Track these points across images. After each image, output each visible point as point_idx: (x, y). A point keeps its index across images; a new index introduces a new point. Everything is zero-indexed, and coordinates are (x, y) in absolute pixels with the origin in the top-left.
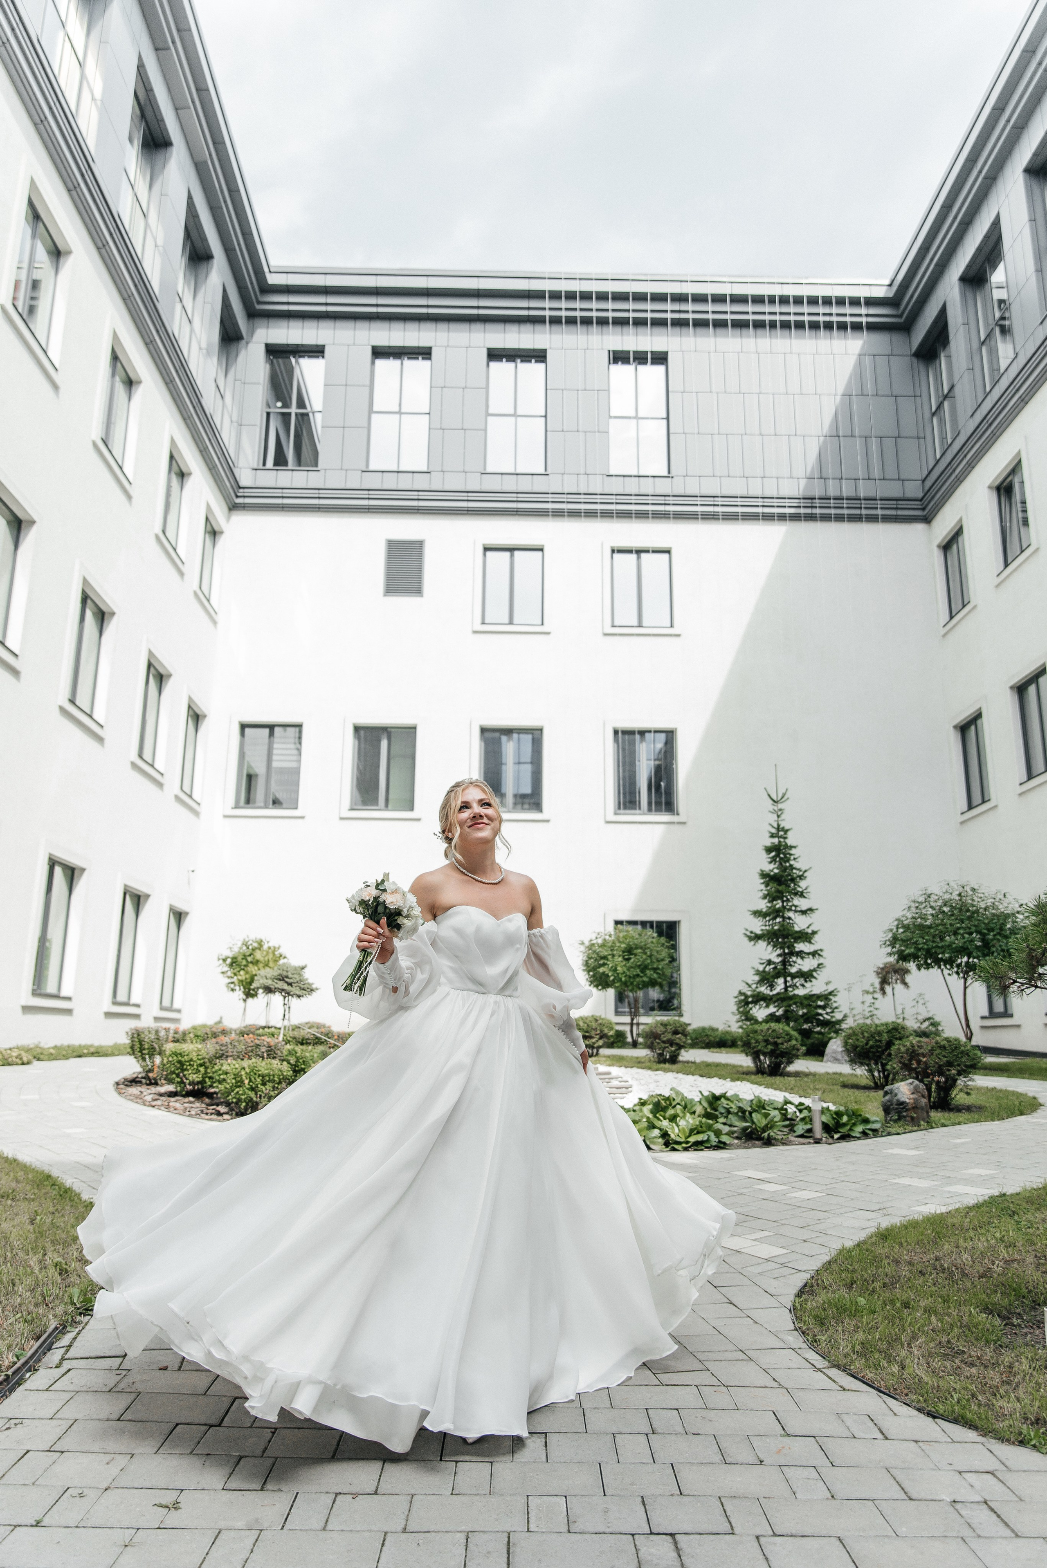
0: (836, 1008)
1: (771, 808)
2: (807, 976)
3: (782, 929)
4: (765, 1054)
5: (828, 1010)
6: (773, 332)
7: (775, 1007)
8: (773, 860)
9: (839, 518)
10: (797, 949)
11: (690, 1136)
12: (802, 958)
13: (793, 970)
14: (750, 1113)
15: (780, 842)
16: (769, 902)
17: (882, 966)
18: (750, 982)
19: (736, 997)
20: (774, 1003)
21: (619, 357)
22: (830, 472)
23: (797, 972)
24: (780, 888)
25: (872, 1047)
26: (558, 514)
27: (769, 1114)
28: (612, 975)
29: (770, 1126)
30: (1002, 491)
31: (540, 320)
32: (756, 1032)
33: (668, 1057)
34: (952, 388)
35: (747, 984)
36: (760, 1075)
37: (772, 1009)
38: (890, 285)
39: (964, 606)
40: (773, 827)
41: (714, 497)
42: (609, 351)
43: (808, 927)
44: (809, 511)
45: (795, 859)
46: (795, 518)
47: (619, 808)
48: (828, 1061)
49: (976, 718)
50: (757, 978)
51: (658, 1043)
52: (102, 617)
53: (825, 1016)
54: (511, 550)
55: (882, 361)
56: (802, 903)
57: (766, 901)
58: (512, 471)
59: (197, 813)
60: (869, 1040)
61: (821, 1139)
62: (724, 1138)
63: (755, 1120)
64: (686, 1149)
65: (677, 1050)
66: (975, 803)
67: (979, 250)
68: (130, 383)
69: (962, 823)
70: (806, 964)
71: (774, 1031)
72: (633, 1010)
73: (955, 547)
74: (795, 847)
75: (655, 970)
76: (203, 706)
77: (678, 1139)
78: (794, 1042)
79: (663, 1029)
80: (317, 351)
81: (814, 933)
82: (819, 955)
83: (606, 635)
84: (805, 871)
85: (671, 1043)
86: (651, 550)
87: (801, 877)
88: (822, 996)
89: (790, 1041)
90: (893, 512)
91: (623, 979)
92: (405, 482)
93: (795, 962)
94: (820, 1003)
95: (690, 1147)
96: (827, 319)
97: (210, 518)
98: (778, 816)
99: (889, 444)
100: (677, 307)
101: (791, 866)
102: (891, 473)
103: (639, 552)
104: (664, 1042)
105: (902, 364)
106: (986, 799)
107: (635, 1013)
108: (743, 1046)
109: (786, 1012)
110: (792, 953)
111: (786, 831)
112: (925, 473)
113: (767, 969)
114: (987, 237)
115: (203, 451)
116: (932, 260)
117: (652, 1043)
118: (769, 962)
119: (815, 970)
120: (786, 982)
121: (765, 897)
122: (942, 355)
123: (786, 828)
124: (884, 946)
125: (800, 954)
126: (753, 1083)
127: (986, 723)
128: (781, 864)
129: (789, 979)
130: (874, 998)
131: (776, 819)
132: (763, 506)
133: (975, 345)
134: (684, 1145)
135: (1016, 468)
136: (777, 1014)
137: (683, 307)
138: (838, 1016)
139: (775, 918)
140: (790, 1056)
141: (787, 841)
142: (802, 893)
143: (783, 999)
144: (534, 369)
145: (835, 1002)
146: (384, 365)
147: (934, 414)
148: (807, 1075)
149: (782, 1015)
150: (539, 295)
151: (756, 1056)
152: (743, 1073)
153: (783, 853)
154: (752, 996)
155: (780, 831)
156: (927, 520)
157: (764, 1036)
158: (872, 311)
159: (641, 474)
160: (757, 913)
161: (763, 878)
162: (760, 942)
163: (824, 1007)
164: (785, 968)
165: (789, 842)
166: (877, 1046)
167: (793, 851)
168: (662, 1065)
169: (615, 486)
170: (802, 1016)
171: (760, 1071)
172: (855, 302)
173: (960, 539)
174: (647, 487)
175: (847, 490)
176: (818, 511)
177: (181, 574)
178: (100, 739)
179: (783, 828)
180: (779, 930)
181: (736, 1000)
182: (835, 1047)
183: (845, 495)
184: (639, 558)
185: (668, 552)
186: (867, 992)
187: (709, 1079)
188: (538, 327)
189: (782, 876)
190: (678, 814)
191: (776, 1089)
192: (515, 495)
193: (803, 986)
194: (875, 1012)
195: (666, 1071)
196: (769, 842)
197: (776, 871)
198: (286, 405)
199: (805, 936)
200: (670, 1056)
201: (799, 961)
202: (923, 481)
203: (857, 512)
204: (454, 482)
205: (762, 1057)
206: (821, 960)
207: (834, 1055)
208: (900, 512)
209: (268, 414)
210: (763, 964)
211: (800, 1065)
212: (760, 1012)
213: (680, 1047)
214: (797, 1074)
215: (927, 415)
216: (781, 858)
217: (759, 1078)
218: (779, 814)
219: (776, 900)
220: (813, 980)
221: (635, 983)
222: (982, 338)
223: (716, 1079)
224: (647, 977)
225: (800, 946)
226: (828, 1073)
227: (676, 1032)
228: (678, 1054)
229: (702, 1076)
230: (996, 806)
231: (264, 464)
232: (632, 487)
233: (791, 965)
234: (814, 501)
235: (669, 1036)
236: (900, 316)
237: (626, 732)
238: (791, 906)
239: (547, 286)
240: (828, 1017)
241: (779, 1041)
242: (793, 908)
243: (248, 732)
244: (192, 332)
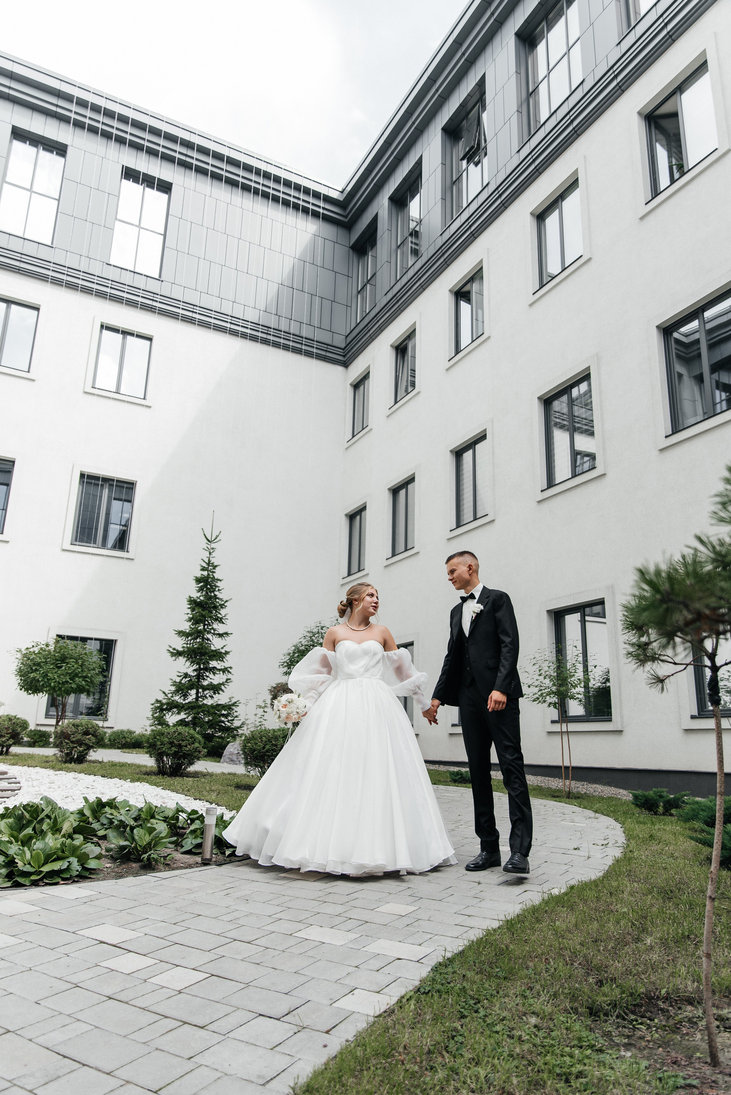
0: (236, 717)
1: (205, 546)
2: (216, 689)
3: (200, 647)
4: (167, 755)
5: (230, 718)
6: (255, 197)
7: (185, 714)
8: (201, 589)
9: (286, 348)
10: (211, 666)
11: (45, 863)
12: (214, 674)
13: (205, 683)
14: (132, 828)
15: (208, 574)
16: (193, 624)
17: (275, 686)
18: (167, 692)
19: (153, 704)
20: (185, 710)
21: (130, 174)
22: (284, 311)
23: (208, 685)
24: (204, 613)
25: (267, 751)
26: (57, 282)
27: (155, 829)
28: (42, 681)
29: (154, 844)
30: (399, 351)
31: (65, 119)
32: (163, 734)
33: (75, 757)
34: (374, 275)
35: (164, 693)
36: (160, 776)
37: (183, 716)
38: (342, 192)
39: (363, 429)
40: (204, 562)
41: (194, 305)
42: (123, 166)
43: (222, 648)
44: (265, 336)
45: (219, 590)
46: (254, 338)
47: (76, 541)
48: (225, 761)
49: (362, 510)
50: (173, 688)
51: (67, 743)
53: (227, 723)
54: (9, 302)
55: (329, 245)
56: (220, 628)
57: (191, 623)
58: (21, 235)
60: (266, 745)
61: (210, 860)
62: (92, 864)
63: (136, 838)
64: (35, 884)
65: (85, 750)
66: (352, 572)
67: (405, 180)
69: (342, 585)
70: (217, 679)
71: (180, 734)
72: (60, 714)
73: (362, 388)
74: (220, 580)
75: (84, 678)
77: (28, 868)
78: (197, 745)
79: (74, 729)
81: (227, 653)
82: (229, 672)
83: (86, 393)
84: (227, 601)
85: (80, 743)
86: (135, 333)
87: (222, 606)
88: (227, 706)
89: (193, 743)
90: (323, 353)
91: (52, 684)
93: (207, 677)
94: (223, 712)
95: (41, 879)
96: (296, 201)
98: (210, 553)
99: (327, 304)
100: (184, 150)
101: (215, 595)
102: (326, 325)
103: (125, 333)
104: (73, 742)
105: (342, 251)
106: (361, 569)
107: (61, 716)
108: (148, 748)
109: (194, 718)
110: (207, 669)
111: (215, 567)
112: (348, 331)
113: (183, 682)
114: (411, 172)
116: (373, 180)
117: (61, 743)
118: (186, 675)
119: (223, 684)
120: (197, 693)
121: (190, 620)
122: (370, 254)
123: (215, 564)
124: (281, 667)
125: (213, 670)
126: (152, 784)
127: (368, 514)
128: (207, 593)
129: (200, 690)
130: (264, 712)
131: (208, 556)
132: (231, 323)
133: (394, 247)
134: (34, 877)
135: (411, 335)
136: (187, 720)
137: (190, 153)
138: (237, 723)
139: (196, 639)
140: (192, 758)
141: (214, 574)
142: (221, 619)
143: (192, 707)
144: (54, 159)
145: (236, 712)
147: (359, 292)
148: (204, 775)
149: (191, 721)
150: (68, 98)
151: (159, 758)
152: (145, 774)
153: (210, 585)
154: (167, 704)
155: (210, 566)
156: (346, 365)
157: (169, 739)
158: (327, 207)
159: (136, 271)
160: (181, 633)
161: (189, 604)
162: (180, 658)
163: (226, 716)
164: (199, 681)
165: (216, 576)
166: (272, 750)
167: (219, 584)
168: (68, 765)
169: (112, 274)
170: (207, 722)
171: (161, 772)
172: (317, 195)
173: (366, 382)
174: (140, 282)
175: (294, 328)
176: (271, 338)
179: (213, 563)
180: (198, 648)
181: (152, 706)
182: (232, 750)
183: (292, 332)
184: (124, 339)
185: (150, 339)
186: (260, 707)
187: (110, 779)
189: (206, 603)
190: (128, 552)
191: (173, 791)
192: (20, 255)
193: (212, 697)
194: (264, 722)
195: (68, 770)
196: (199, 574)
197: (202, 598)
199: (219, 655)
200: (77, 756)
201: (211, 676)
202: (347, 337)
203: (299, 346)
205: (165, 758)
206: (230, 676)
207: (230, 757)
208: (328, 354)
210: (180, 676)
211: (200, 766)
212: (172, 718)
213: (89, 748)
214: (196, 775)
215: (355, 292)
216: (208, 589)
217: (159, 779)
218: (211, 551)
219: (199, 624)
220: (220, 692)
221: (63, 689)
222: (399, 244)
223: (116, 780)
224: (76, 684)
225: (213, 664)
226: (223, 774)
227: (86, 733)
228: (87, 754)
229: (103, 776)
230: (368, 574)
232: (127, 278)
233: (204, 679)
234: (269, 329)
235: (79, 737)
236: (346, 217)
237: (91, 477)
238: (211, 629)
239: (77, 93)
240: (229, 724)
241: (183, 743)
242: (212, 631)
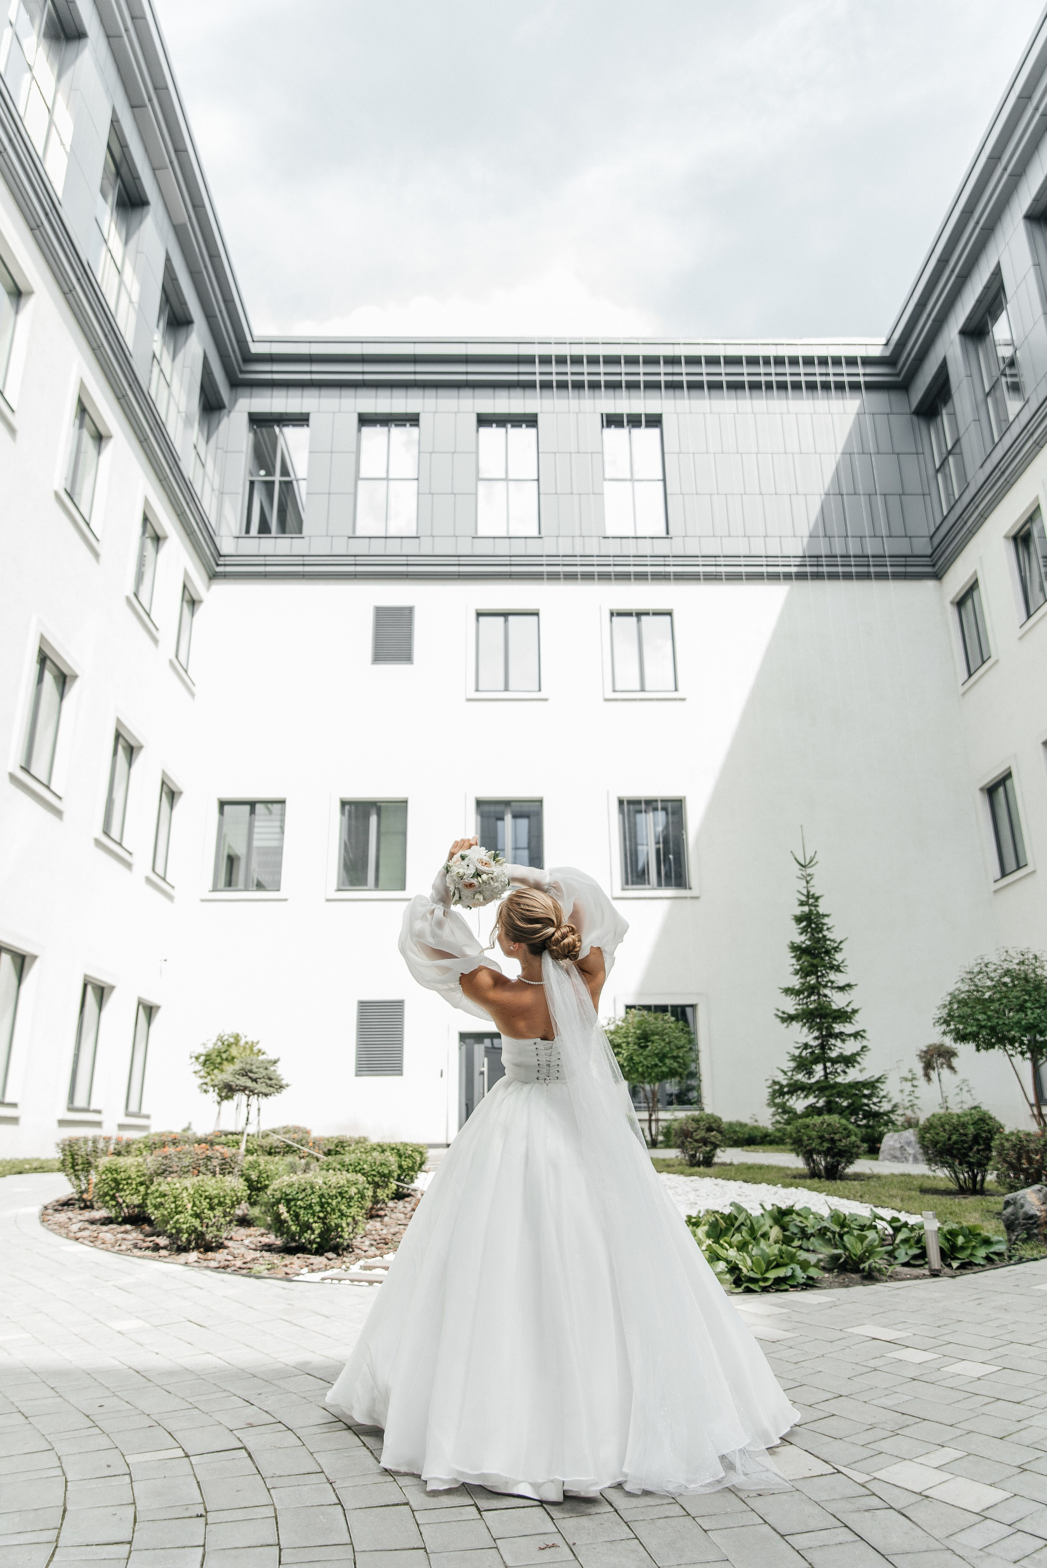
0: (884, 1097)
1: (799, 873)
2: (849, 1061)
3: (819, 1007)
4: (819, 1153)
5: (875, 1100)
6: (769, 393)
7: (815, 1097)
8: (804, 931)
9: (848, 576)
10: (837, 1031)
11: (767, 1270)
12: (843, 1041)
13: (833, 1054)
14: (841, 1236)
15: (810, 910)
16: (801, 978)
17: (925, 1049)
18: (786, 1069)
19: (769, 1087)
20: (814, 1092)
21: (613, 421)
22: (835, 529)
23: (838, 1057)
24: (815, 962)
25: (955, 1143)
26: (553, 577)
27: (866, 1237)
28: (628, 1065)
29: (870, 1252)
30: (1019, 541)
31: (530, 385)
32: (808, 1126)
33: (701, 1159)
34: (957, 442)
35: (783, 1071)
36: (816, 1179)
37: (811, 1100)
38: (886, 344)
39: (984, 662)
40: (804, 895)
41: (715, 557)
42: (602, 414)
43: (847, 1006)
44: (815, 569)
45: (828, 929)
46: (801, 577)
47: (627, 883)
48: (885, 1159)
49: (1006, 777)
50: (793, 1064)
51: (690, 1143)
52: (63, 680)
53: (872, 1106)
54: (505, 615)
55: (881, 420)
56: (839, 979)
57: (798, 976)
58: (505, 535)
59: (170, 898)
60: (952, 1134)
62: (813, 1272)
63: (848, 1246)
64: (765, 1290)
65: (711, 1150)
66: (1008, 870)
67: (979, 301)
68: (100, 438)
69: (996, 892)
70: (850, 1047)
71: (829, 1125)
72: (651, 1105)
73: (969, 603)
74: (828, 916)
75: (675, 1058)
76: (178, 782)
77: (752, 1274)
78: (853, 1138)
79: (695, 1125)
80: (301, 420)
81: (854, 1012)
82: (862, 1037)
83: (606, 700)
84: (841, 942)
85: (705, 1142)
86: (651, 612)
87: (836, 949)
88: (869, 1083)
89: (848, 1136)
90: (902, 569)
91: (640, 1070)
92: (393, 547)
93: (835, 1046)
94: (866, 1092)
95: (770, 1286)
96: (824, 378)
97: (189, 586)
98: (808, 882)
99: (894, 501)
100: (670, 369)
101: (824, 936)
102: (898, 530)
103: (639, 614)
104: (696, 1141)
105: (901, 422)
106: (1022, 864)
107: (653, 1107)
108: (793, 1143)
109: (829, 1103)
110: (831, 1035)
111: (817, 899)
112: (933, 530)
113: (804, 1054)
114: (987, 288)
115: (181, 516)
116: (929, 315)
117: (683, 1143)
118: (806, 1046)
119: (858, 1054)
120: (825, 1068)
121: (797, 972)
122: (944, 412)
123: (817, 895)
124: (937, 1024)
125: (840, 1035)
126: (810, 1189)
127: (1018, 783)
128: (813, 935)
129: (828, 1064)
130: (913, 1086)
131: (805, 884)
132: (767, 565)
133: (980, 396)
134: (762, 1284)
135: (1034, 515)
136: (818, 1105)
137: (676, 369)
138: (886, 1107)
139: (809, 996)
140: (850, 1156)
141: (818, 909)
142: (838, 966)
143: (822, 1088)
144: (525, 434)
145: (882, 1090)
146: (371, 433)
147: (938, 471)
148: (870, 1177)
149: (824, 1106)
150: (529, 360)
151: (808, 1155)
152: (795, 1177)
153: (815, 923)
154: (789, 1085)
155: (810, 899)
156: (937, 576)
157: (818, 1132)
158: (869, 370)
159: (639, 535)
160: (788, 991)
161: (792, 952)
162: (794, 1023)
163: (869, 1097)
164: (824, 1053)
165: (821, 910)
166: (962, 1141)
167: (826, 920)
168: (696, 1169)
169: (613, 548)
170: (848, 1107)
171: (814, 1174)
172: (851, 361)
173: (975, 594)
174: (645, 548)
175: (853, 548)
176: (825, 569)
177: (155, 641)
178: (58, 813)
179: (813, 895)
180: (816, 1009)
181: (770, 1090)
182: (891, 1143)
183: (852, 553)
184: (639, 621)
185: (669, 614)
186: (906, 1080)
187: (755, 1186)
188: (529, 392)
189: (815, 949)
190: (690, 888)
191: (841, 1197)
192: (508, 558)
193: (845, 1072)
194: (916, 1101)
195: (702, 1175)
196: (799, 911)
197: (808, 943)
198: (270, 473)
199: (844, 1016)
200: (704, 1157)
201: (839, 1043)
202: (931, 537)
203: (865, 569)
204: (444, 547)
205: (815, 1157)
206: (865, 1043)
207: (891, 1152)
208: (909, 569)
209: (252, 483)
210: (799, 1048)
211: (861, 1166)
212: (799, 1104)
213: (716, 1146)
214: (857, 1177)
215: (931, 472)
216: (812, 929)
217: (815, 1182)
218: (808, 880)
219: (810, 976)
220: (855, 1064)
221: (653, 1075)
222: (987, 389)
223: (764, 1185)
224: (667, 1067)
225: (838, 1028)
226: (893, 1175)
227: (710, 1129)
228: (713, 1156)
229: (746, 1181)
230: (1034, 872)
231: (248, 531)
232: (630, 548)
233: (830, 1049)
234: (820, 559)
235: (702, 1134)
236: (898, 375)
237: (631, 802)
238: (827, 982)
239: (537, 351)
240: (876, 1108)
241: (837, 1137)
242: (829, 984)
243: (227, 808)
244: (170, 394)
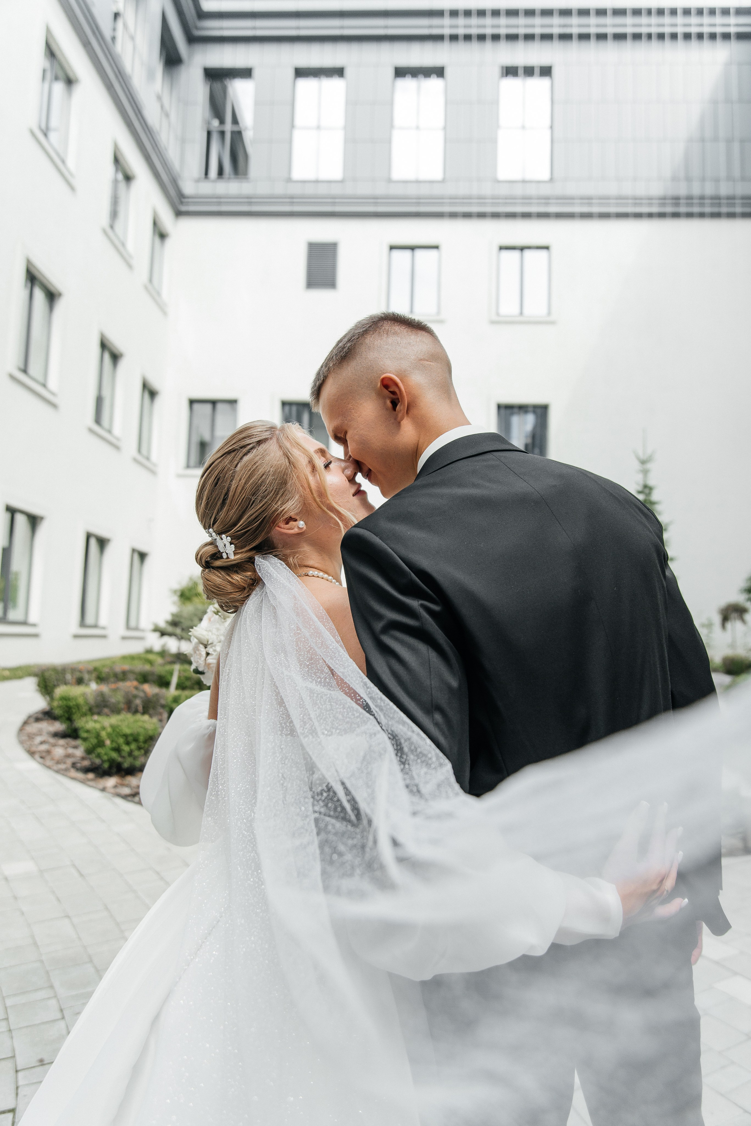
1: (639, 468)
6: (648, 44)
9: (702, 215)
17: (725, 606)
21: (510, 71)
22: (695, 173)
26: (453, 216)
31: (439, 38)
41: (590, 198)
42: (503, 66)
44: (674, 209)
46: (662, 215)
52: (51, 296)
54: (412, 248)
55: (746, 70)
58: (414, 179)
59: (153, 472)
68: (69, 81)
74: (659, 503)
76: (155, 383)
80: (246, 73)
83: (491, 322)
86: (533, 247)
92: (322, 190)
96: (699, 29)
97: (158, 221)
98: (645, 475)
100: (563, 21)
103: (522, 249)
111: (652, 489)
115: (148, 158)
123: (652, 486)
131: (644, 478)
132: (633, 206)
137: (568, 21)
141: (652, 497)
144: (434, 83)
146: (305, 84)
150: (439, 13)
155: (645, 489)
158: (740, 21)
159: (526, 179)
165: (654, 499)
167: (657, 507)
169: (503, 190)
172: (725, 12)
174: (531, 191)
175: (709, 190)
176: (682, 209)
177: (130, 266)
178: (54, 406)
179: (650, 485)
183: (707, 194)
184: (522, 254)
185: (548, 248)
188: (439, 45)
192: (416, 199)
198: (222, 122)
203: (718, 209)
204: (364, 189)
209: (209, 133)
218: (645, 472)
231: (207, 174)
232: (518, 191)
234: (679, 200)
237: (507, 407)
243: (196, 406)
244: (134, 48)
